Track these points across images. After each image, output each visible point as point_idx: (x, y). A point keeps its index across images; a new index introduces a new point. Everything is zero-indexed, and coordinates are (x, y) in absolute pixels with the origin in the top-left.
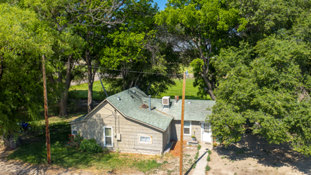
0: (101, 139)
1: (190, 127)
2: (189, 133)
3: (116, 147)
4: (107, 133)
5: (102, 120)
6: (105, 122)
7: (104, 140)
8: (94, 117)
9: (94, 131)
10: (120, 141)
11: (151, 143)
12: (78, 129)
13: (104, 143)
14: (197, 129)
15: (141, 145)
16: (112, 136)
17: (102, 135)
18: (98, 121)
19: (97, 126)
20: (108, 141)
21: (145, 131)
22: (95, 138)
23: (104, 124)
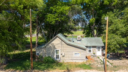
0: (53, 56)
1: (92, 49)
2: (91, 52)
3: (61, 60)
4: (57, 53)
5: (54, 46)
6: (56, 47)
7: (55, 56)
8: (50, 45)
9: (50, 52)
10: (64, 56)
11: (80, 56)
12: (40, 52)
13: (55, 58)
14: (94, 50)
15: (75, 57)
16: (60, 54)
17: (54, 54)
18: (52, 47)
19: (52, 50)
20: (58, 57)
21: (77, 50)
22: (50, 56)
23: (55, 48)
